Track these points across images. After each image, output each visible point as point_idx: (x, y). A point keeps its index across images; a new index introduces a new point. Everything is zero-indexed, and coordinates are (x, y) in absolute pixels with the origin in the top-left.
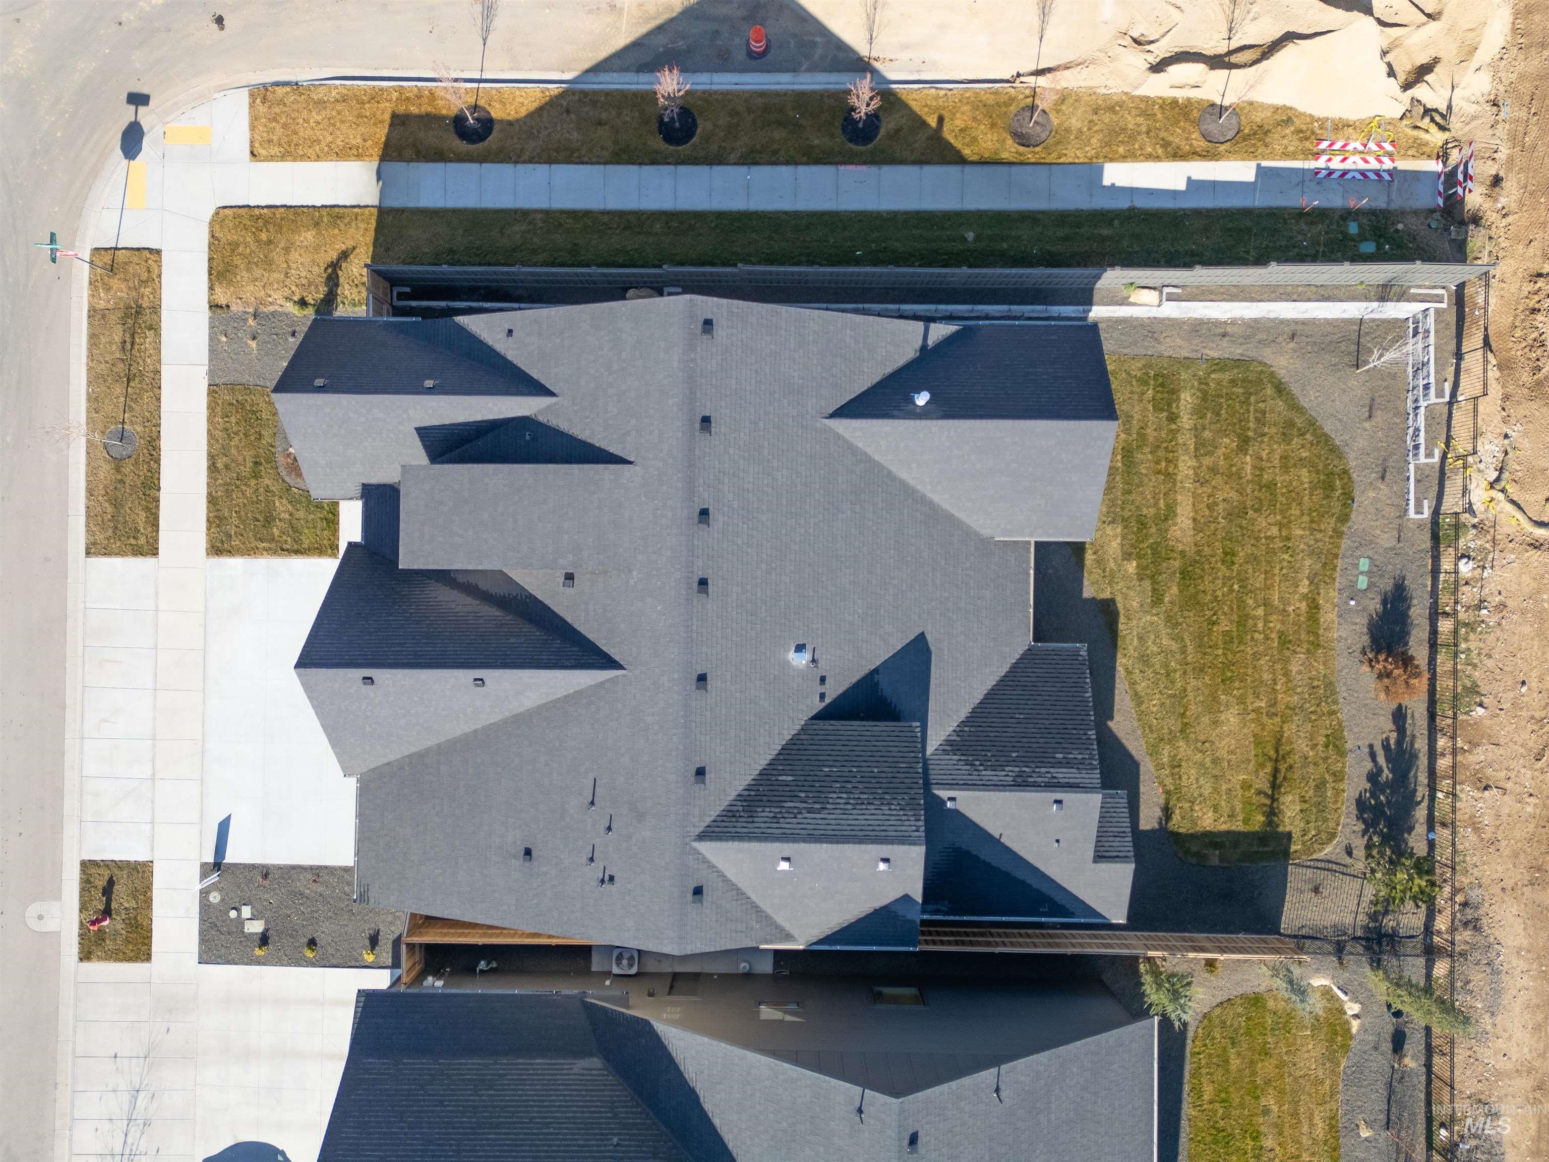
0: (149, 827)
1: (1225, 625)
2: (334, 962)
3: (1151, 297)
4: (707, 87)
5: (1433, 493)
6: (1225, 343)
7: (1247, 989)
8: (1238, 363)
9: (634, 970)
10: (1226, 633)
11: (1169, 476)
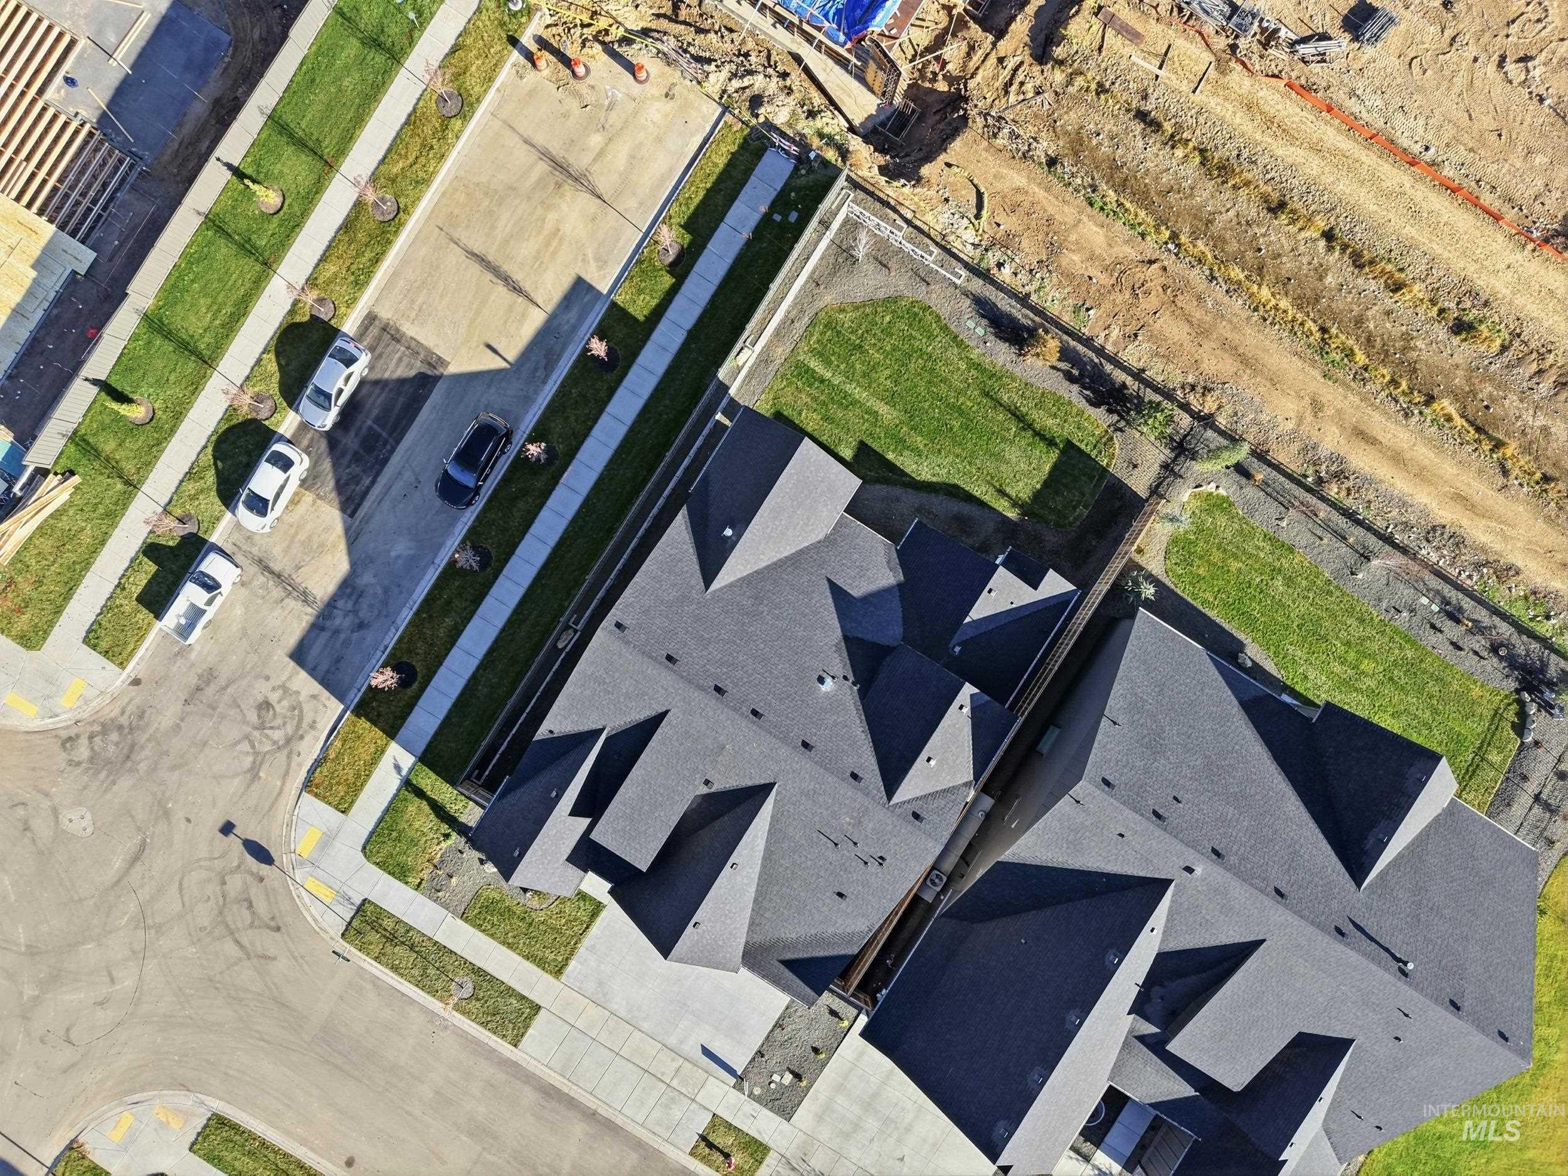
0: (694, 1105)
1: (956, 424)
2: (835, 1045)
3: (746, 353)
4: (467, 527)
5: (954, 262)
6: (797, 325)
7: (1165, 539)
8: (812, 323)
9: (945, 879)
10: (961, 426)
11: (854, 403)
